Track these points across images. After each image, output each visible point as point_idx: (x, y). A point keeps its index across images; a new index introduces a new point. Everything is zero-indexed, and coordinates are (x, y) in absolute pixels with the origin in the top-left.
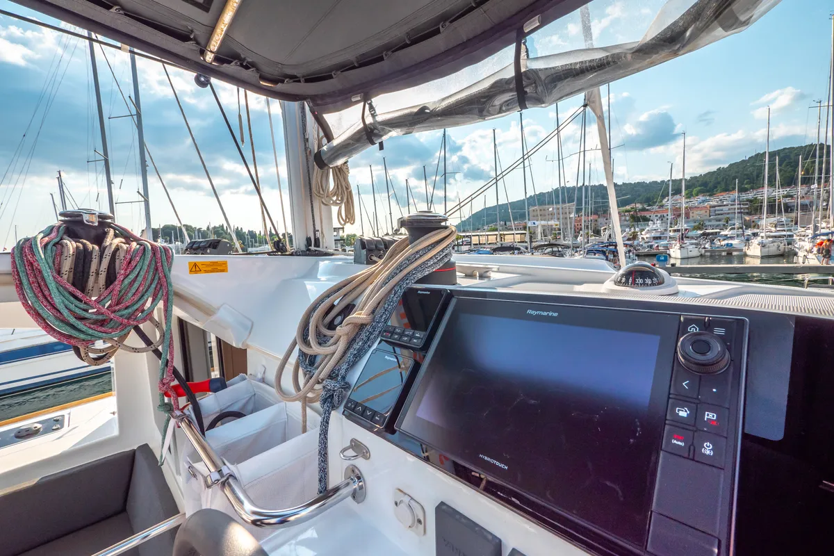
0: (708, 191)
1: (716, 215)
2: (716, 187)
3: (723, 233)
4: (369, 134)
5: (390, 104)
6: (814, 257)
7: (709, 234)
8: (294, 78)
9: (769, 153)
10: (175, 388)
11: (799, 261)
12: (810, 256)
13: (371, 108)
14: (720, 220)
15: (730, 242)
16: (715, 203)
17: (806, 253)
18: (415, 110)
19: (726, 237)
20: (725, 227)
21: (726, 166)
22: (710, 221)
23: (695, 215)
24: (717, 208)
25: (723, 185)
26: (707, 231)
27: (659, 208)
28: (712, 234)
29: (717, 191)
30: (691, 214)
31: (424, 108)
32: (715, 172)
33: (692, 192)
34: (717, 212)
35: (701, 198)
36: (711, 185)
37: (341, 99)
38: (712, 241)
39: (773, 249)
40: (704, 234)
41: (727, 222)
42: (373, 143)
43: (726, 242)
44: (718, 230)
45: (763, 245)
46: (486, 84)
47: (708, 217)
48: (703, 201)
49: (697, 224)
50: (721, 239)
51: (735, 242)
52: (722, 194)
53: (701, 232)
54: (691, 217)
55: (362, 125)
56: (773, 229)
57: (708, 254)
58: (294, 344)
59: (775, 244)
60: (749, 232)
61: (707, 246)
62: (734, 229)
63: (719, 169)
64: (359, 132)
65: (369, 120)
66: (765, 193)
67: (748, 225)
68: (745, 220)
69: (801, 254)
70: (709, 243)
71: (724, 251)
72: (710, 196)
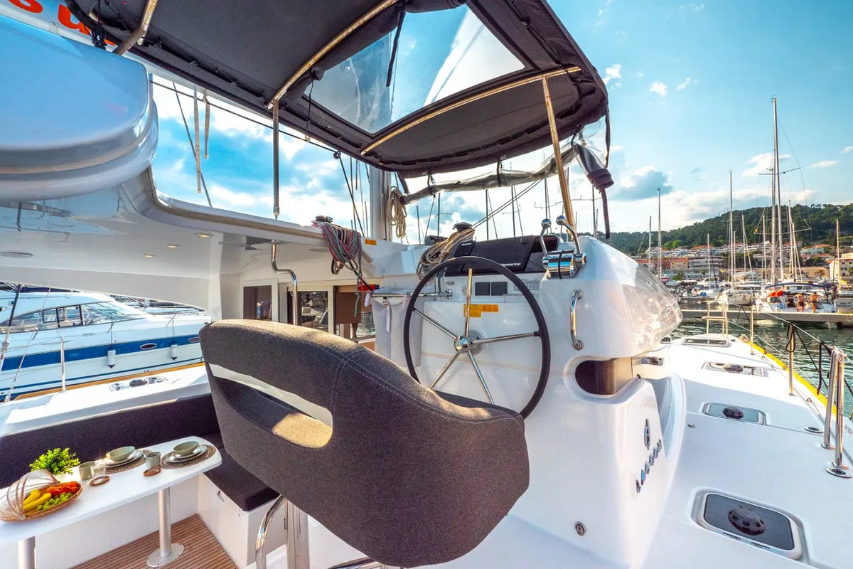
0: (687, 244)
1: (694, 267)
2: (693, 241)
3: (699, 283)
4: (431, 190)
5: (441, 178)
6: (768, 305)
7: (686, 284)
8: (396, 163)
9: (733, 212)
10: (363, 287)
11: (756, 309)
12: (765, 304)
13: (432, 179)
14: (697, 272)
15: (705, 291)
16: (693, 256)
17: (761, 302)
18: (455, 182)
19: (702, 288)
20: (700, 279)
21: (702, 221)
22: (689, 272)
23: (676, 266)
24: (695, 260)
25: (700, 239)
26: (685, 281)
27: (642, 257)
28: (690, 284)
29: (694, 244)
30: (671, 264)
31: (459, 182)
32: (692, 226)
33: (671, 244)
34: (695, 264)
35: (680, 250)
36: (688, 238)
37: (417, 173)
38: (689, 291)
39: (739, 299)
40: (682, 284)
41: (704, 274)
42: (432, 194)
43: (701, 291)
44: (695, 281)
45: (730, 295)
46: (486, 176)
47: (686, 269)
48: (682, 253)
49: (676, 274)
50: (698, 289)
51: (709, 292)
52: (699, 247)
53: (680, 282)
54: (671, 268)
55: (427, 186)
56: (743, 282)
57: (686, 301)
58: (420, 263)
59: (742, 295)
60: (723, 284)
61: (685, 295)
62: (708, 280)
63: (696, 224)
64: (426, 189)
65: (431, 184)
66: (733, 249)
67: (723, 277)
68: (720, 273)
69: (758, 302)
70: (686, 293)
71: (699, 299)
72: (688, 248)
